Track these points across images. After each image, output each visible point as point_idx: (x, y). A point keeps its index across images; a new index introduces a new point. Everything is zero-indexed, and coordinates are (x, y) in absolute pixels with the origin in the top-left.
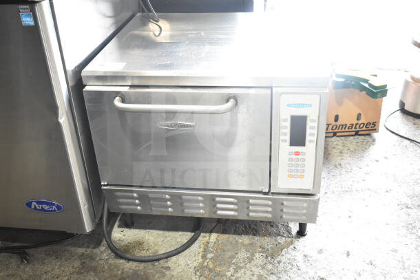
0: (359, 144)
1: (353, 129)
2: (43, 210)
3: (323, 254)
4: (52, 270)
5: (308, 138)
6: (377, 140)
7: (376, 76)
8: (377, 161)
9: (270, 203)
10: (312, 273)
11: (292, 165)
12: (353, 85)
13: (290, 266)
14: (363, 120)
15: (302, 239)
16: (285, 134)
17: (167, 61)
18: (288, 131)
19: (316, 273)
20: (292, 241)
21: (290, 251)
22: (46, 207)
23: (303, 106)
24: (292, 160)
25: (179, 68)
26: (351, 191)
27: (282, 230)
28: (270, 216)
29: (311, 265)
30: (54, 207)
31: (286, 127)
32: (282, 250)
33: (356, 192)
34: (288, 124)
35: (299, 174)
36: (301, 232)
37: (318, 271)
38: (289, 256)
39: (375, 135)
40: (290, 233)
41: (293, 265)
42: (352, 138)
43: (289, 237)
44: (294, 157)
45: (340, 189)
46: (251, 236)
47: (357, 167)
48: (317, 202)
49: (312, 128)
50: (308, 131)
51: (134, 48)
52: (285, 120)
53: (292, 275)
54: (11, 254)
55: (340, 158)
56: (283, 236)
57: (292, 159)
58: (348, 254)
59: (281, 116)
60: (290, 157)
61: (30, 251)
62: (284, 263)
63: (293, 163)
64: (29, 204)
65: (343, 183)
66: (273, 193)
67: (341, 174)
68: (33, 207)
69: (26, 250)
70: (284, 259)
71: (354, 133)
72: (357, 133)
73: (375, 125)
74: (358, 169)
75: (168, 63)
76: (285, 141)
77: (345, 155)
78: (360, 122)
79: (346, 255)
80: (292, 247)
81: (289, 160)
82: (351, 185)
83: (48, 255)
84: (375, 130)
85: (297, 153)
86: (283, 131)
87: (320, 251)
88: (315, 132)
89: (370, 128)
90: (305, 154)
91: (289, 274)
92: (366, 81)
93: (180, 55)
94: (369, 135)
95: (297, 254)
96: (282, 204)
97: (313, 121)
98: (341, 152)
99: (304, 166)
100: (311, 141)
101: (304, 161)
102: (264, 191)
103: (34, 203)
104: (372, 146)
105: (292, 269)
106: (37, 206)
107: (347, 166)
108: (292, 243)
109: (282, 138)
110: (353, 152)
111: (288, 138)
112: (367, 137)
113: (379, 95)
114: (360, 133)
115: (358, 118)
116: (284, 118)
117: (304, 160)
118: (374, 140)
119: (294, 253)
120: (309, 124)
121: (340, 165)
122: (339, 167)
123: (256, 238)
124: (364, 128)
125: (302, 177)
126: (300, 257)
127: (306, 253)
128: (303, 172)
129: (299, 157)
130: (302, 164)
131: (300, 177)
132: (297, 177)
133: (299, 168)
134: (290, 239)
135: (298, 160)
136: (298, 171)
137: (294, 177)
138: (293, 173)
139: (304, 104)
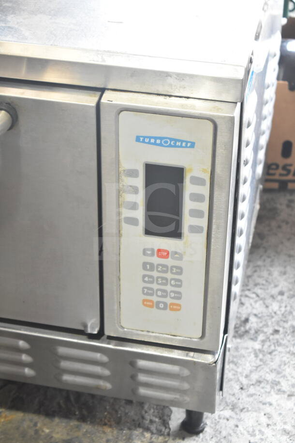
5: (188, 220)
9: (105, 359)
11: (152, 280)
18: (140, 199)
23: (173, 143)
24: (152, 267)
27: (150, 414)
28: (108, 386)
31: (134, 190)
34: (139, 183)
35: (168, 301)
36: (191, 426)
43: (160, 433)
44: (156, 260)
46: (74, 423)
49: (197, 198)
50: (189, 204)
52: (132, 173)
57: (152, 265)
59: (122, 161)
60: (149, 259)
63: (155, 274)
66: (110, 338)
76: (133, 221)
81: (145, 265)
85: (162, 253)
86: (129, 198)
88: (204, 206)
90: (178, 256)
96: (132, 363)
97: (198, 181)
99: (179, 283)
100: (194, 229)
101: (179, 273)
102: (89, 331)
109: (125, 213)
111: (140, 214)
116: (129, 167)
117: (180, 270)
120: (189, 188)
123: (86, 427)
125: (176, 308)
128: (178, 296)
129: (169, 262)
130: (176, 280)
131: (172, 309)
132: (165, 308)
133: (169, 288)
134: (161, 438)
135: (165, 269)
136: (165, 293)
137: (158, 307)
138: (155, 299)
139: (176, 140)
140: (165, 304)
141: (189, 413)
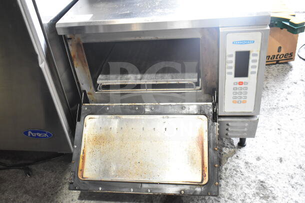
0: (280, 71)
1: (275, 59)
2: (37, 137)
3: (260, 161)
4: (49, 182)
5: (250, 70)
6: (293, 67)
7: (294, 16)
8: (296, 83)
10: (253, 177)
11: (236, 93)
12: (276, 25)
13: (235, 172)
14: (283, 52)
15: (243, 150)
16: (231, 68)
17: (127, 11)
18: (233, 65)
19: (256, 177)
20: (235, 151)
21: (234, 160)
22: (40, 135)
23: (247, 42)
24: (237, 89)
25: (137, 16)
26: (278, 108)
27: (226, 142)
29: (252, 170)
30: (45, 134)
31: (231, 62)
32: (227, 159)
33: (281, 109)
34: (233, 59)
35: (242, 100)
36: (242, 144)
37: (258, 176)
38: (233, 164)
39: (292, 63)
40: (232, 144)
41: (237, 171)
42: (274, 66)
43: (232, 148)
44: (238, 86)
45: (269, 107)
47: (280, 88)
48: (256, 122)
49: (254, 61)
50: (251, 64)
51: (100, 2)
52: (231, 56)
53: (237, 180)
54: (18, 170)
55: (266, 83)
56: (227, 147)
58: (281, 160)
59: (227, 52)
60: (235, 86)
61: (33, 167)
62: (230, 170)
63: (238, 91)
64: (26, 133)
65: (270, 102)
66: (220, 116)
67: (268, 95)
68: (29, 135)
69: (29, 167)
70: (229, 167)
71: (275, 62)
72: (278, 62)
73: (292, 55)
74: (281, 90)
75: (128, 12)
76: (230, 73)
77: (270, 80)
78: (280, 54)
79: (279, 161)
80: (235, 156)
81: (234, 88)
82: (277, 104)
83: (45, 170)
84: (292, 59)
85: (241, 83)
86: (229, 65)
87: (258, 159)
88: (257, 64)
89: (288, 58)
90: (247, 83)
91: (235, 179)
92: (288, 20)
93: (138, 5)
94: (287, 63)
95: (240, 162)
96: (228, 125)
97: (255, 55)
98: (267, 78)
99: (246, 93)
100: (253, 73)
101: (247, 90)
103: (30, 132)
104: (290, 72)
105: (236, 174)
106: (32, 134)
107: (273, 88)
108: (235, 152)
109: (228, 71)
110: (276, 78)
111: (233, 71)
112: (286, 65)
113: (298, 31)
114: (280, 62)
115: (279, 51)
116: (230, 54)
117: (247, 88)
118: (291, 67)
119: (237, 161)
120: (252, 58)
121: (267, 87)
122: (266, 89)
124: (283, 58)
125: (244, 102)
126: (242, 165)
127: (247, 161)
128: (246, 98)
129: (243, 86)
130: (245, 92)
131: (243, 103)
132: (241, 103)
133: (242, 95)
134: (233, 149)
135: (241, 89)
136: (241, 97)
137: (238, 103)
138: (237, 100)
139: (247, 41)
140: (241, 101)
141: (241, 139)
